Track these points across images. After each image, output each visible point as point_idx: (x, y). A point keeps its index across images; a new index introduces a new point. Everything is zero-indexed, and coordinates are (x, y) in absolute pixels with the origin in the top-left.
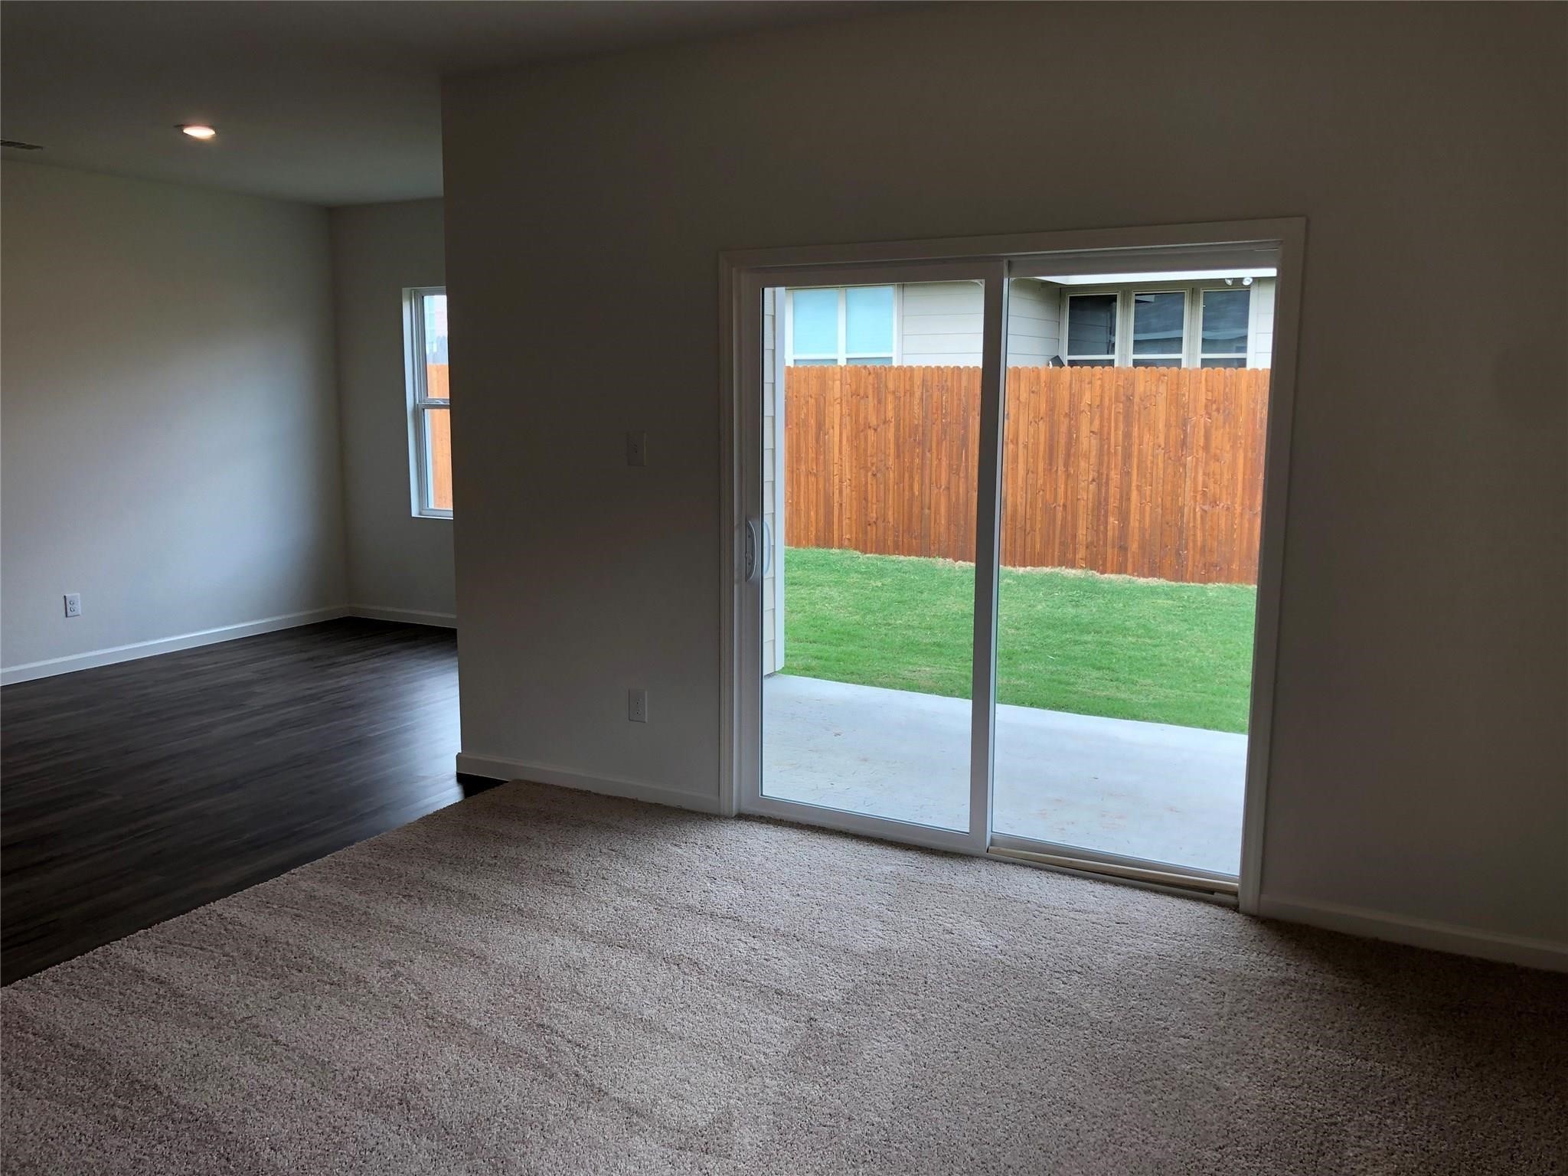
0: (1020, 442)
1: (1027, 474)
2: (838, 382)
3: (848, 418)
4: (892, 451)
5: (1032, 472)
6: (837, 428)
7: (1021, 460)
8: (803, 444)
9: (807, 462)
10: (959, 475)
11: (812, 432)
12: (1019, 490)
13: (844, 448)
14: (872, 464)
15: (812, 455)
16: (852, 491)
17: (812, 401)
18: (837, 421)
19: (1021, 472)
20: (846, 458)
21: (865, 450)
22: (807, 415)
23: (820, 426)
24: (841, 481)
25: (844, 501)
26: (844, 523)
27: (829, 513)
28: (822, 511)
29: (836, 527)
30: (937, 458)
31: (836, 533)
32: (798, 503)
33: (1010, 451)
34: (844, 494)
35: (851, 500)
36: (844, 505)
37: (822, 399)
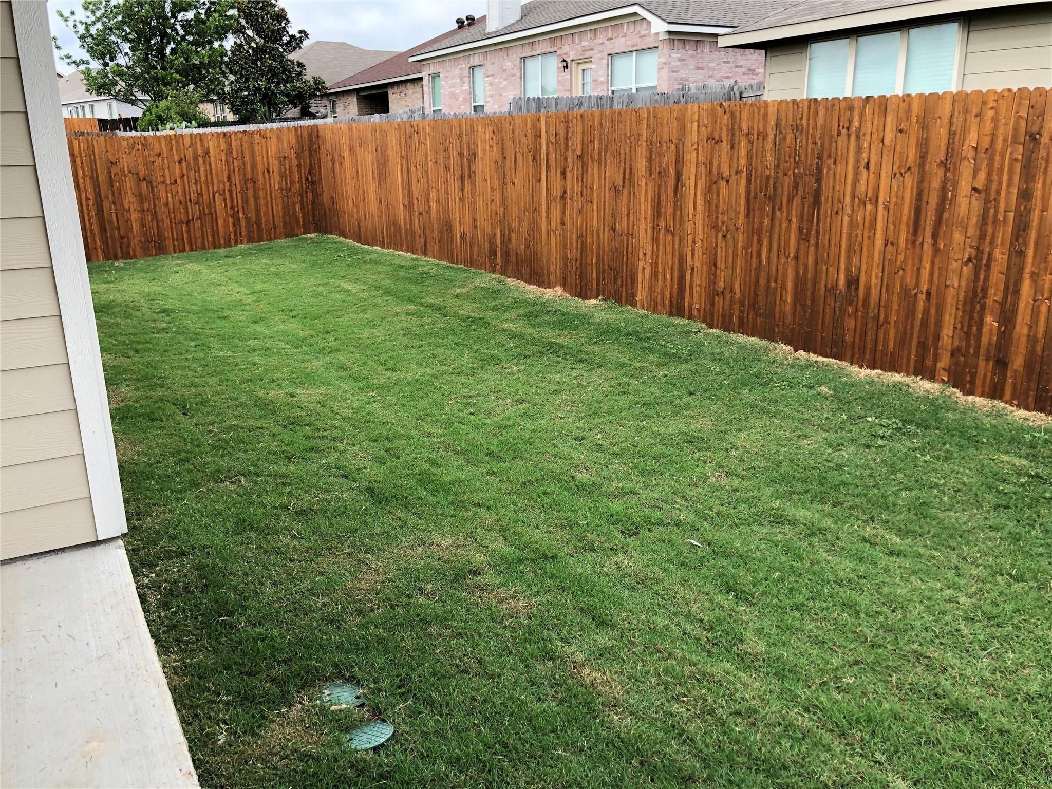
0: (881, 200)
1: (886, 245)
2: (696, 124)
3: (703, 167)
4: (742, 208)
5: (892, 244)
6: (693, 177)
7: (880, 225)
8: (663, 198)
9: (665, 220)
10: (808, 241)
11: (672, 182)
12: (875, 266)
13: (698, 202)
14: (723, 223)
15: (670, 210)
16: (703, 254)
17: (673, 147)
18: (693, 170)
19: (879, 243)
20: (699, 216)
21: (717, 207)
22: (667, 164)
23: (678, 175)
24: (694, 242)
25: (696, 265)
26: (695, 291)
27: (682, 278)
28: (676, 275)
29: (687, 294)
30: (787, 219)
31: (687, 300)
32: (656, 263)
33: (867, 213)
34: (696, 256)
35: (702, 264)
36: (695, 269)
37: (681, 145)
